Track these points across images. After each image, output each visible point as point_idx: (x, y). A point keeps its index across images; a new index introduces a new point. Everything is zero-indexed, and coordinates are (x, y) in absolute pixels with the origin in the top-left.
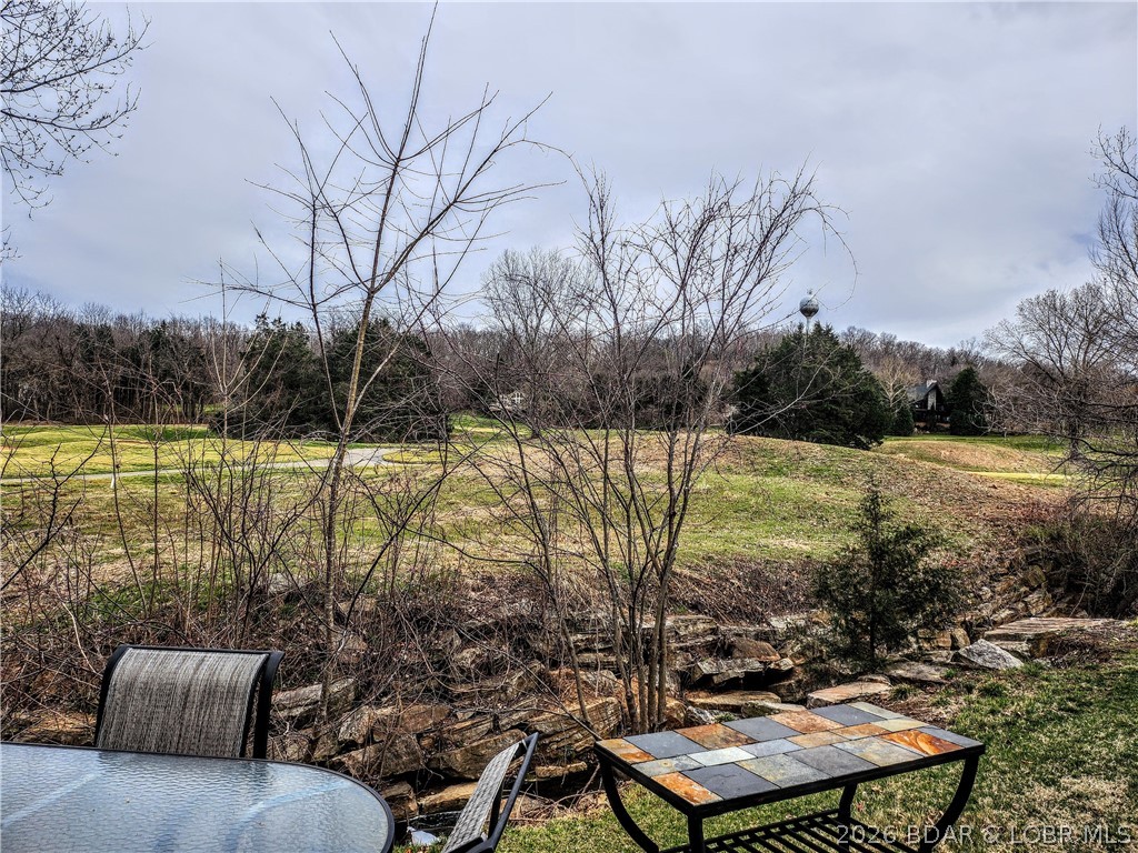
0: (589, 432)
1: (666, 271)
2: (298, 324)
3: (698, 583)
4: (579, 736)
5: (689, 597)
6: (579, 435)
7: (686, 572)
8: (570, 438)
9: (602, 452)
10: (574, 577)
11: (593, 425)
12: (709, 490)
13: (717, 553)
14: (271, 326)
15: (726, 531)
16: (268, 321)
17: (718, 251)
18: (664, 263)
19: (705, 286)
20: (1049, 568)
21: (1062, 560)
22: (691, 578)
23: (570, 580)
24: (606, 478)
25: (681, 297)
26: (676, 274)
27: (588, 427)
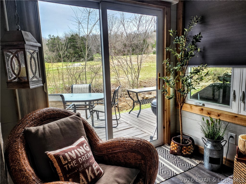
0: (124, 56)
1: (135, 26)
2: (58, 36)
3: (145, 83)
4: (126, 108)
5: (144, 85)
6: (122, 57)
7: (143, 81)
8: (121, 57)
9: (126, 60)
10: (123, 83)
11: (124, 55)
12: (148, 66)
13: (149, 77)
14: (52, 37)
15: (151, 74)
16: (51, 36)
17: (144, 22)
18: (135, 25)
19: (142, 28)
20: (213, 76)
21: (216, 74)
22: (144, 82)
23: (122, 83)
24: (127, 64)
25: (138, 31)
26: (137, 26)
27: (123, 55)
